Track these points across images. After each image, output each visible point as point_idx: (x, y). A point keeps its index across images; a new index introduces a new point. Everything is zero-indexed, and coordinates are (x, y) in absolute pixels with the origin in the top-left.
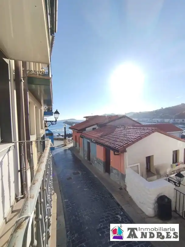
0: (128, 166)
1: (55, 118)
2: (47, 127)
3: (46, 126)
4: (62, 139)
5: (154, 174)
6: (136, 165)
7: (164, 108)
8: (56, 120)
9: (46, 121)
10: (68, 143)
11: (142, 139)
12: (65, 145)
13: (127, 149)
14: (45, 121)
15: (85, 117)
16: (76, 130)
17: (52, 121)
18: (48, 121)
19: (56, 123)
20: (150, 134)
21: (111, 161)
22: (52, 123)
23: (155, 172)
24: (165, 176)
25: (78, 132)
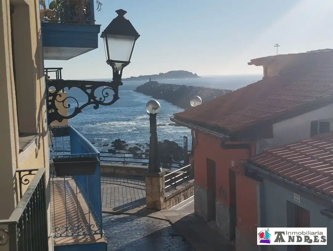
1: (110, 62)
2: (60, 118)
3: (53, 116)
4: (134, 173)
8: (117, 76)
9: (60, 84)
10: (167, 195)
12: (155, 207)
14: (49, 83)
15: (256, 62)
16: (214, 133)
17: (96, 84)
18: (71, 84)
19: (116, 98)
22: (91, 96)
25: (229, 143)
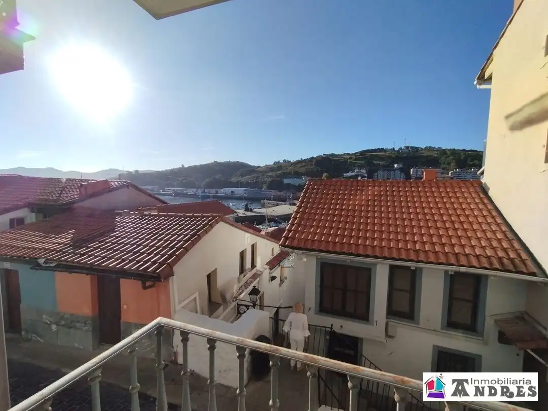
0: (178, 307)
5: (219, 305)
6: (192, 297)
7: (186, 166)
11: (200, 239)
13: (176, 268)
20: (212, 228)
21: (124, 307)
23: (220, 301)
24: (233, 301)
